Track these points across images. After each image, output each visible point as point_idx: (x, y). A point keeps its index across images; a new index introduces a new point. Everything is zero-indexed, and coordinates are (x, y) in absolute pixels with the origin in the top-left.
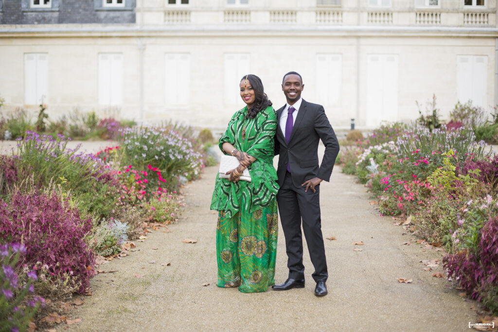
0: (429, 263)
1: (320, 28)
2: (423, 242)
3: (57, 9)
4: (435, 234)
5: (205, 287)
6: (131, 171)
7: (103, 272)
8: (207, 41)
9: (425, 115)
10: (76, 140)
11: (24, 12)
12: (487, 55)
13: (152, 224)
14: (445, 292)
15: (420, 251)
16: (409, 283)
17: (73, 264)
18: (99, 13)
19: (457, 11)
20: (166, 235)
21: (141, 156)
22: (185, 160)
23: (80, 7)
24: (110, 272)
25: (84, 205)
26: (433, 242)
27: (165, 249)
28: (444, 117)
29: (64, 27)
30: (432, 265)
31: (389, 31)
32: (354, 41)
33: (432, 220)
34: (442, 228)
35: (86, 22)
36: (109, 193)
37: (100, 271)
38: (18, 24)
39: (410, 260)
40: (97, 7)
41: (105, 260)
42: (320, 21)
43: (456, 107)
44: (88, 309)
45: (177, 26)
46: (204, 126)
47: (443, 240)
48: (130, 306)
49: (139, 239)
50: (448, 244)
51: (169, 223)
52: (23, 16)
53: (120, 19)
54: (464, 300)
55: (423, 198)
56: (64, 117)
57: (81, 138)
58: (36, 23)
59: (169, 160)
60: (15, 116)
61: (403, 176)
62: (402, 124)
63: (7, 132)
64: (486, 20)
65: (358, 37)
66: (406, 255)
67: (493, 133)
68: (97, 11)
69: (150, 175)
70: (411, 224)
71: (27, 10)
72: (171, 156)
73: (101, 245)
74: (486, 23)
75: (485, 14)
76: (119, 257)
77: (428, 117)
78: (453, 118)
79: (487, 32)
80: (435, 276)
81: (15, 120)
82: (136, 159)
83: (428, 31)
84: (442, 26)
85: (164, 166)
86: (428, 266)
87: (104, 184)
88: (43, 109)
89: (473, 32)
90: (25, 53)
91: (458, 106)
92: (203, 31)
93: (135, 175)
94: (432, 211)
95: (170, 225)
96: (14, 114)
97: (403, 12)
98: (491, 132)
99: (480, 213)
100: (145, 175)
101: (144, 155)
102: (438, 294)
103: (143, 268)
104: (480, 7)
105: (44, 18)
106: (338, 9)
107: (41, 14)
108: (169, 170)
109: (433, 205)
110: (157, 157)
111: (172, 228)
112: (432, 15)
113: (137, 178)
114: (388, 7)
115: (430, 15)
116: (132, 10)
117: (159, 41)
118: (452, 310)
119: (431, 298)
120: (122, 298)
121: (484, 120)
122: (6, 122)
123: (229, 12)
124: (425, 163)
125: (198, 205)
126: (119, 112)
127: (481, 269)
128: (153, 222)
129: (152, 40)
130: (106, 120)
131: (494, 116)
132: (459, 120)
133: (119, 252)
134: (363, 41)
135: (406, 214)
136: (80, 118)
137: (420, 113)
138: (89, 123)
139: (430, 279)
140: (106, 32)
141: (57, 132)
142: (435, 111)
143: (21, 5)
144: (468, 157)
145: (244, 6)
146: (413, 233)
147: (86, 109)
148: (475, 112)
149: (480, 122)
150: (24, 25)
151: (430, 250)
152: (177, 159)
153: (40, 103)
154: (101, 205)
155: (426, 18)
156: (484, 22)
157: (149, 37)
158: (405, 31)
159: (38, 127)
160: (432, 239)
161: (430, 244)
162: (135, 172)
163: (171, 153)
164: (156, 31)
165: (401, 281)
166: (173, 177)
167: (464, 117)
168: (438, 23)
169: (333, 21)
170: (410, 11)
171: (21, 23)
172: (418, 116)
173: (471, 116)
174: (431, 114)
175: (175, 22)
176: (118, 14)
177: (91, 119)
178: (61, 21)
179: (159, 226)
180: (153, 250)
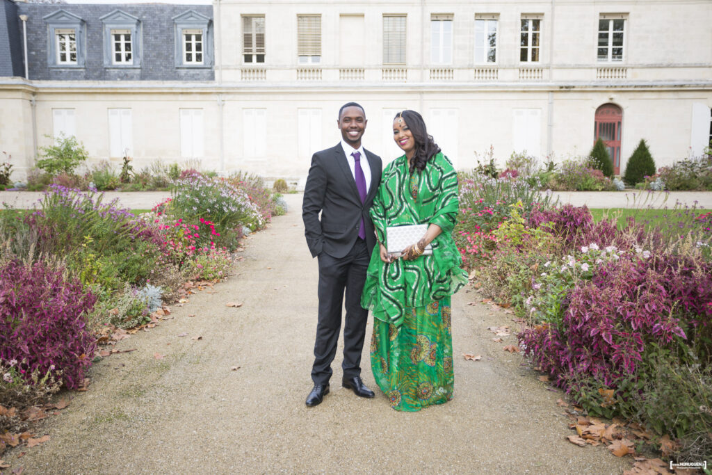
0: (498, 331)
1: (387, 84)
2: (489, 302)
3: (139, 66)
4: (502, 293)
5: (234, 372)
6: (181, 225)
7: (118, 352)
8: (282, 97)
9: (483, 164)
10: (158, 191)
11: (106, 68)
12: (540, 108)
13: (199, 283)
14: (522, 376)
15: (487, 314)
16: (477, 360)
17: (57, 354)
18: (179, 70)
19: (513, 67)
20: (210, 296)
21: (192, 208)
22: (241, 212)
23: (161, 65)
24: (126, 352)
25: (116, 266)
26: (501, 302)
27: (203, 316)
28: (501, 166)
29: (146, 84)
30: (502, 334)
31: (450, 87)
32: (417, 96)
33: (499, 277)
34: (510, 287)
35: (167, 79)
36: (148, 251)
37: (114, 351)
38: (101, 80)
39: (476, 327)
40: (177, 64)
41: (127, 333)
42: (386, 78)
43: (512, 157)
44: (71, 416)
45: (253, 83)
46: (279, 177)
47: (512, 301)
48: (129, 408)
49: (178, 302)
50: (518, 306)
51: (218, 282)
52: (105, 72)
53: (199, 77)
54: (547, 387)
55: (487, 251)
56: (147, 169)
57: (164, 189)
58: (119, 79)
59: (223, 213)
60: (100, 169)
61: (466, 226)
62: (463, 172)
63: (91, 183)
64: (540, 75)
65: (422, 93)
66: (472, 319)
67: (547, 180)
68: (178, 68)
69: (203, 229)
70: (475, 279)
71: (109, 67)
72: (225, 209)
73: (124, 316)
74: (540, 78)
75: (539, 70)
76: (145, 329)
77: (486, 166)
78: (509, 167)
79: (541, 87)
80: (507, 350)
81: (100, 173)
82: (187, 212)
83: (486, 86)
84: (498, 81)
85: (218, 219)
86: (498, 334)
87: (143, 241)
88: (127, 162)
89: (528, 86)
90: (108, 108)
91: (514, 156)
92: (278, 88)
93: (184, 229)
94: (498, 267)
95: (219, 284)
96: (98, 167)
97: (463, 69)
98: (544, 179)
99: (559, 276)
100: (196, 229)
101: (195, 209)
102: (513, 379)
103: (168, 344)
104: (534, 63)
105: (126, 75)
106: (404, 66)
107: (124, 70)
108: (224, 223)
109: (499, 260)
110: (209, 210)
111: (220, 287)
112: (490, 71)
113: (187, 233)
114: (449, 64)
115: (488, 72)
116: (211, 68)
117: (237, 97)
118: (535, 406)
119: (506, 385)
120: (125, 395)
121: (538, 169)
122: (91, 174)
123: (301, 70)
124: (490, 214)
125: (255, 258)
126: (200, 163)
127: (569, 351)
128: (200, 281)
129: (230, 97)
130: (187, 171)
131: (547, 165)
132: (514, 169)
133: (148, 322)
134: (426, 96)
135: (469, 267)
136: (162, 170)
137: (479, 162)
138: (171, 174)
139: (501, 354)
140: (187, 88)
141: (141, 183)
142: (492, 160)
143: (103, 62)
144: (534, 208)
145: (316, 65)
146: (478, 291)
147: (168, 162)
148: (529, 161)
149: (534, 170)
150: (106, 82)
151: (498, 312)
152: (231, 212)
153: (124, 156)
154: (137, 266)
155: (484, 75)
156: (538, 77)
157: (227, 93)
158: (464, 87)
159: (122, 178)
160: (500, 299)
161: (498, 305)
162: (186, 226)
163: (225, 206)
164: (233, 88)
165: (468, 358)
166: (227, 230)
167: (519, 166)
168: (495, 79)
169: (399, 78)
170: (469, 68)
171: (104, 79)
172: (477, 165)
173: (526, 165)
174: (489, 163)
175: (252, 80)
176: (197, 71)
177: (174, 171)
178: (143, 77)
179: (206, 285)
180: (189, 318)
